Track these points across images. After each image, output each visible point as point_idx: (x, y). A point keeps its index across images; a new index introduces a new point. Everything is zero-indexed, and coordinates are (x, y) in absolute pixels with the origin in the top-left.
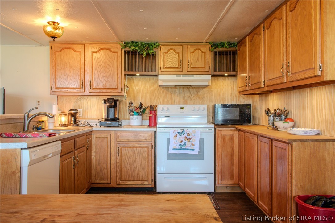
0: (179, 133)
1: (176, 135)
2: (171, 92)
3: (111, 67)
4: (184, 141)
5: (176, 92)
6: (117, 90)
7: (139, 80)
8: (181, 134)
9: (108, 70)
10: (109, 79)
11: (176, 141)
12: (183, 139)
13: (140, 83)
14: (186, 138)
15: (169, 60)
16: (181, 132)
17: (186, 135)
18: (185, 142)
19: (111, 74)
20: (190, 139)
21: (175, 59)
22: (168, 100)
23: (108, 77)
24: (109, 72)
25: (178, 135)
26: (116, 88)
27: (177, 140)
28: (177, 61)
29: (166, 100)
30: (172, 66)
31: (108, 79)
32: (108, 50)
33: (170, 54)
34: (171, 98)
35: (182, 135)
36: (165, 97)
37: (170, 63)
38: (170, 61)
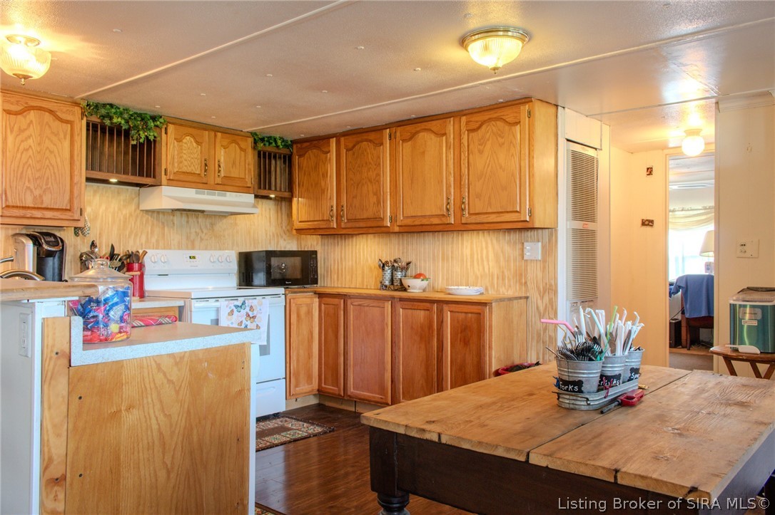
0: (237, 307)
1: (232, 311)
2: (163, 223)
3: (55, 156)
4: (244, 321)
5: (174, 223)
6: (70, 214)
7: (95, 192)
8: (239, 309)
9: (48, 161)
10: (50, 183)
11: (232, 323)
12: (243, 319)
14: (248, 315)
15: (185, 156)
16: (240, 305)
17: (247, 309)
18: (247, 323)
19: (54, 173)
20: (254, 317)
23: (48, 179)
24: (51, 168)
25: (235, 310)
26: (69, 208)
27: (233, 321)
29: (154, 240)
30: (189, 170)
31: (47, 184)
32: (47, 114)
33: (186, 145)
34: (164, 234)
35: (242, 310)
36: (151, 233)
37: (186, 163)
38: (186, 160)
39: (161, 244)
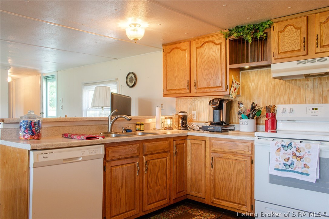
0: (283, 146)
1: (280, 149)
2: (300, 87)
3: (214, 62)
4: (291, 159)
5: (308, 86)
6: (221, 88)
7: (256, 74)
8: (286, 148)
9: (212, 65)
11: (280, 158)
12: (290, 156)
13: (257, 77)
14: (294, 154)
15: (286, 41)
16: (287, 145)
17: (294, 150)
18: (294, 160)
19: (214, 70)
20: (301, 157)
21: (296, 37)
22: (295, 99)
23: (212, 73)
24: (213, 68)
25: (282, 149)
26: (220, 86)
27: (280, 156)
28: (299, 41)
29: (292, 98)
30: (291, 49)
31: (212, 76)
32: (211, 43)
33: (287, 33)
34: (300, 94)
35: (288, 150)
36: (291, 94)
37: (287, 45)
38: (287, 43)
39: (299, 100)
